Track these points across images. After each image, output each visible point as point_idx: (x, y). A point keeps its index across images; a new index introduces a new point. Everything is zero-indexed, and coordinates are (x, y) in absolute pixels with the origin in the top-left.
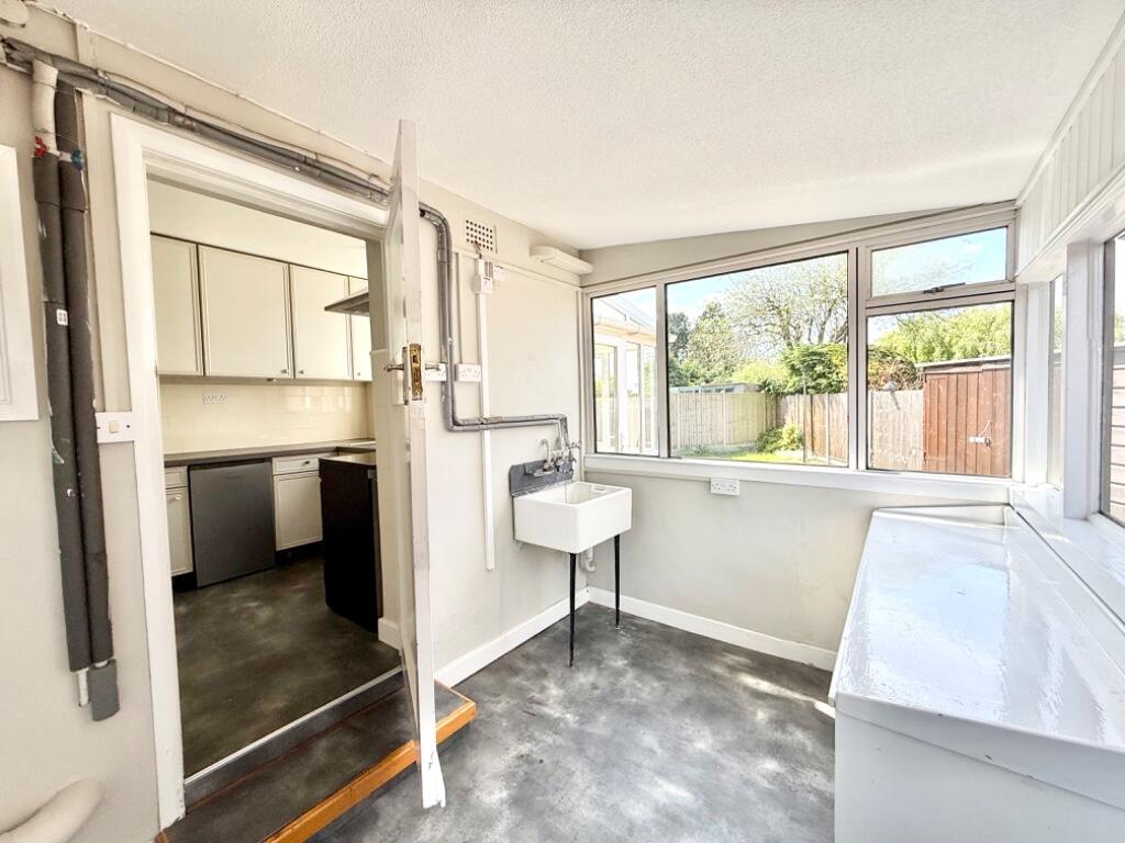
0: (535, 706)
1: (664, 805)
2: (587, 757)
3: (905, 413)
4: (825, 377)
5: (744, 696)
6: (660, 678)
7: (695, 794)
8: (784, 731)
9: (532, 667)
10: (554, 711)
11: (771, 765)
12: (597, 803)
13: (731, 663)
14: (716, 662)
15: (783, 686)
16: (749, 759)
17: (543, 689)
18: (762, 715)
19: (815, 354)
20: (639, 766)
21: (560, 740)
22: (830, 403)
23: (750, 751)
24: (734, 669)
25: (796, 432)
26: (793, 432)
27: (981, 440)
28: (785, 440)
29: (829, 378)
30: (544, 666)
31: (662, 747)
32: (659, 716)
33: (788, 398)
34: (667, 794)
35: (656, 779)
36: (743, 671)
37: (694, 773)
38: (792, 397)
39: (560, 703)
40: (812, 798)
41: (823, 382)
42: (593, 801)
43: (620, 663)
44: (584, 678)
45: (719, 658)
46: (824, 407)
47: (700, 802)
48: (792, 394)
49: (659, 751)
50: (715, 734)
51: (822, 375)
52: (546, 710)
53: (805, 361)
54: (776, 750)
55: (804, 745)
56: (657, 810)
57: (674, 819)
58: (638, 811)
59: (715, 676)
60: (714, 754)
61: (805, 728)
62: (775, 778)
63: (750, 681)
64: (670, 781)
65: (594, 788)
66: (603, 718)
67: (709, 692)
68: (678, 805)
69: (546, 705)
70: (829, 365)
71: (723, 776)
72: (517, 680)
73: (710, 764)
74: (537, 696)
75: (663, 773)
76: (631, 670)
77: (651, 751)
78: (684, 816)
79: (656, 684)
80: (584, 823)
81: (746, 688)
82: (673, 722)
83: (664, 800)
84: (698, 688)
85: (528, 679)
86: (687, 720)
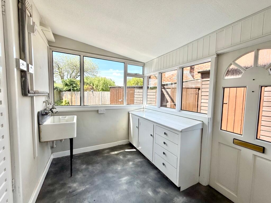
0: (74, 193)
1: (126, 182)
2: (103, 189)
3: (95, 96)
4: (76, 87)
5: (115, 156)
6: (98, 163)
7: (128, 176)
8: (126, 157)
9: (57, 186)
10: (82, 189)
11: (131, 163)
12: (117, 193)
13: (107, 152)
14: (104, 154)
15: (118, 151)
16: (127, 164)
17: (70, 187)
18: (121, 157)
19: (73, 81)
20: (115, 181)
21: (93, 192)
22: (77, 94)
23: (126, 163)
24: (108, 153)
25: (67, 101)
26: (66, 101)
27: (121, 100)
28: (64, 104)
29: (77, 88)
30: (61, 182)
31: (114, 174)
32: (107, 170)
33: (64, 92)
34: (124, 180)
35: (120, 180)
36: (110, 152)
37: (123, 173)
38: (65, 92)
39: (80, 186)
40: (139, 163)
41: (75, 88)
42: (115, 194)
43: (84, 167)
44: (79, 176)
45: (103, 152)
46: (75, 95)
47: (130, 176)
48: (65, 91)
49: (114, 175)
50: (119, 165)
51: (75, 87)
52: (79, 191)
53: (70, 83)
54: (129, 160)
55: (130, 157)
56: (127, 183)
57: (130, 182)
58: (125, 187)
59: (107, 156)
60: (123, 168)
61: (128, 155)
62: (133, 164)
63: (113, 153)
64: (122, 178)
65: (113, 192)
66: (96, 180)
67: (109, 159)
68: (128, 180)
69: (77, 190)
70: (76, 84)
71: (128, 170)
72: (56, 193)
73: (124, 170)
74: (71, 190)
75: (120, 178)
76: (89, 166)
77: (113, 177)
78: (131, 180)
79: (98, 165)
80: (119, 199)
81: (114, 155)
82: (110, 169)
83: (125, 181)
84: (107, 160)
85: (61, 189)
86: (112, 166)
